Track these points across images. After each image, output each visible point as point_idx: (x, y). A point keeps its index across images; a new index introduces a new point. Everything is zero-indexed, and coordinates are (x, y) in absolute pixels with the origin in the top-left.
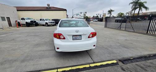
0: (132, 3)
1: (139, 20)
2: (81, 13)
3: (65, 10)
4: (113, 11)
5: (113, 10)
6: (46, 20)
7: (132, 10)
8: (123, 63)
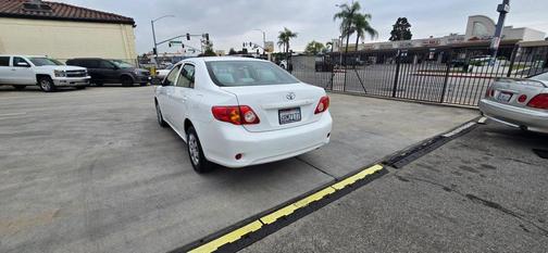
0: (340, 15)
1: (358, 64)
2: (188, 39)
3: (130, 22)
4: (294, 35)
5: (293, 32)
6: (38, 62)
7: (343, 37)
8: (394, 167)
